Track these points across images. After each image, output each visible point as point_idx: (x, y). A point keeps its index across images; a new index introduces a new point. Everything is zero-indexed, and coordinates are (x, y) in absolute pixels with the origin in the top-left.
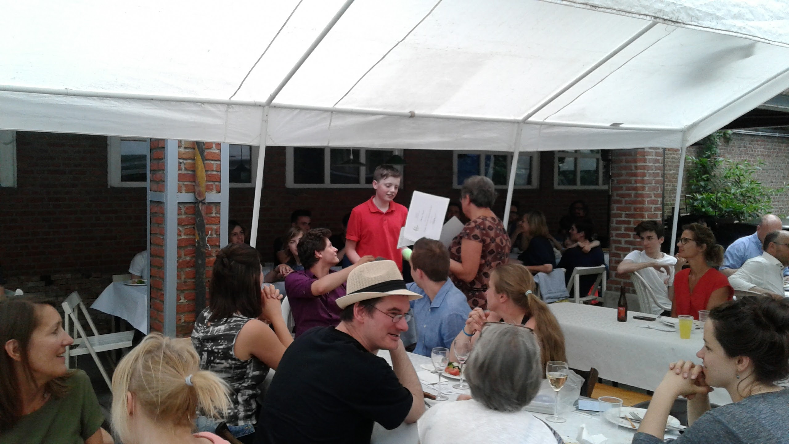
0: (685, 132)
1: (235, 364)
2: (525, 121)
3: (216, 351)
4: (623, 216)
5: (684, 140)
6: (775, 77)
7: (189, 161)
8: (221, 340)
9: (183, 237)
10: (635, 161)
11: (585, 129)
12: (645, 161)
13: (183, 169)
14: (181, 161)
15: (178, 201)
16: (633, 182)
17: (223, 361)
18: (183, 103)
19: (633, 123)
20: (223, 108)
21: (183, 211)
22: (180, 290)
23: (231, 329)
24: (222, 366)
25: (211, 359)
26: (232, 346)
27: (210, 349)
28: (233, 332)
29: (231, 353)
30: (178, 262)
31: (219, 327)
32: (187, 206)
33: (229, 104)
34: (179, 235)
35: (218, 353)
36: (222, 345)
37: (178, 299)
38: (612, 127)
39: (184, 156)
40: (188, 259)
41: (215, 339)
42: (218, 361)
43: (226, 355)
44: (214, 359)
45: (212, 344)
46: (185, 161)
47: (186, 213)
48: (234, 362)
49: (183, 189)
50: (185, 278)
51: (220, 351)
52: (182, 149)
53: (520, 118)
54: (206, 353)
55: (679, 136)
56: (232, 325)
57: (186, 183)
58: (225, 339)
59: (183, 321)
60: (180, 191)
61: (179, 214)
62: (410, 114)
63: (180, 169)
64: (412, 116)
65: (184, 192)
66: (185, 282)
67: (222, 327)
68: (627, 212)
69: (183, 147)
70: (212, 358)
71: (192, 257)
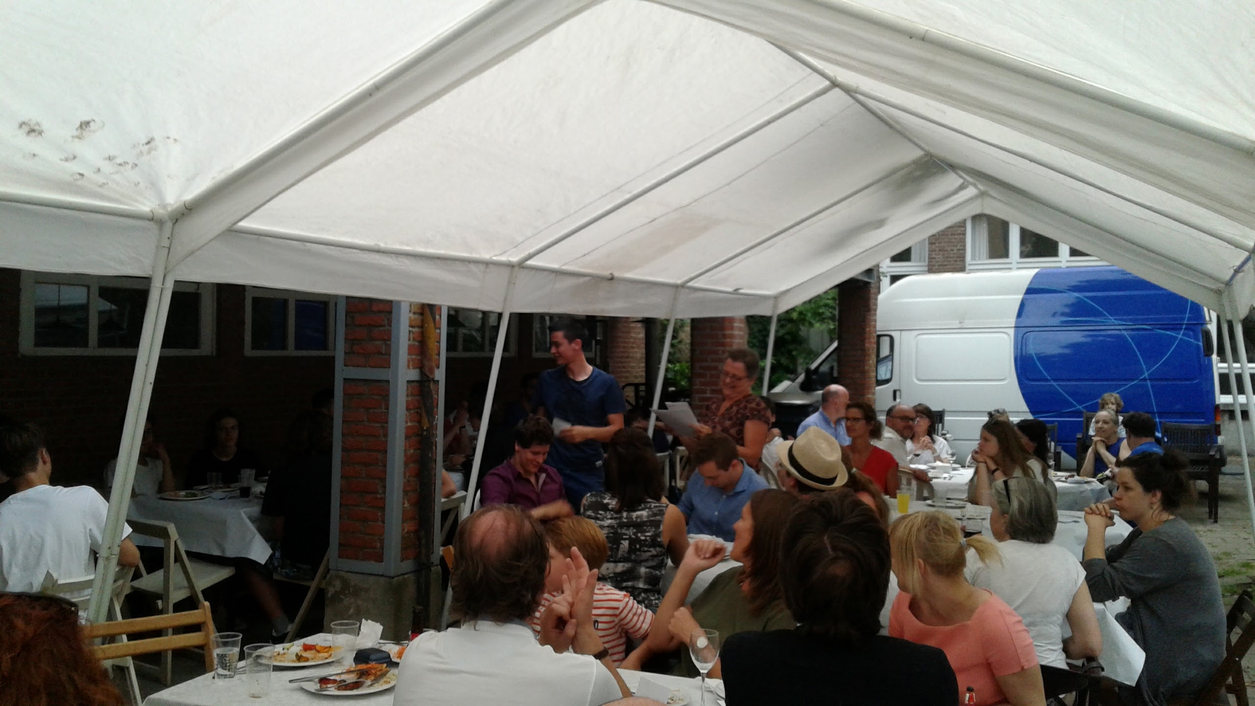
0: (776, 298)
1: (661, 551)
2: (683, 286)
3: (643, 538)
4: (708, 392)
5: (775, 307)
6: (876, 246)
7: (416, 330)
8: (647, 526)
9: (409, 424)
10: (723, 329)
11: (715, 294)
12: (732, 328)
13: (412, 339)
14: (411, 329)
15: (407, 379)
16: (720, 352)
17: (652, 549)
18: (457, 262)
19: (751, 288)
20: (482, 267)
21: (409, 392)
22: (405, 492)
23: (655, 515)
24: (648, 554)
25: (635, 546)
26: (660, 532)
27: (633, 537)
28: (658, 518)
29: (659, 540)
30: (406, 455)
31: (639, 513)
32: (413, 384)
33: (487, 264)
34: (407, 422)
35: (645, 540)
36: (649, 532)
37: (404, 504)
38: (735, 292)
39: (413, 323)
40: (412, 451)
41: (639, 526)
42: (646, 549)
43: (654, 543)
44: (640, 547)
45: (635, 531)
46: (414, 330)
47: (412, 395)
48: (660, 549)
49: (411, 363)
50: (409, 477)
51: (648, 538)
52: (411, 315)
53: (679, 282)
54: (627, 542)
55: (771, 303)
56: (655, 510)
57: (413, 357)
58: (651, 526)
59: (406, 530)
60: (409, 367)
61: (407, 396)
62: (610, 276)
63: (409, 340)
64: (612, 279)
65: (411, 367)
66: (409, 481)
67: (644, 513)
68: (713, 388)
69: (413, 312)
70: (638, 546)
71: (415, 450)
